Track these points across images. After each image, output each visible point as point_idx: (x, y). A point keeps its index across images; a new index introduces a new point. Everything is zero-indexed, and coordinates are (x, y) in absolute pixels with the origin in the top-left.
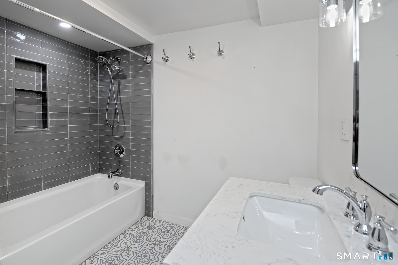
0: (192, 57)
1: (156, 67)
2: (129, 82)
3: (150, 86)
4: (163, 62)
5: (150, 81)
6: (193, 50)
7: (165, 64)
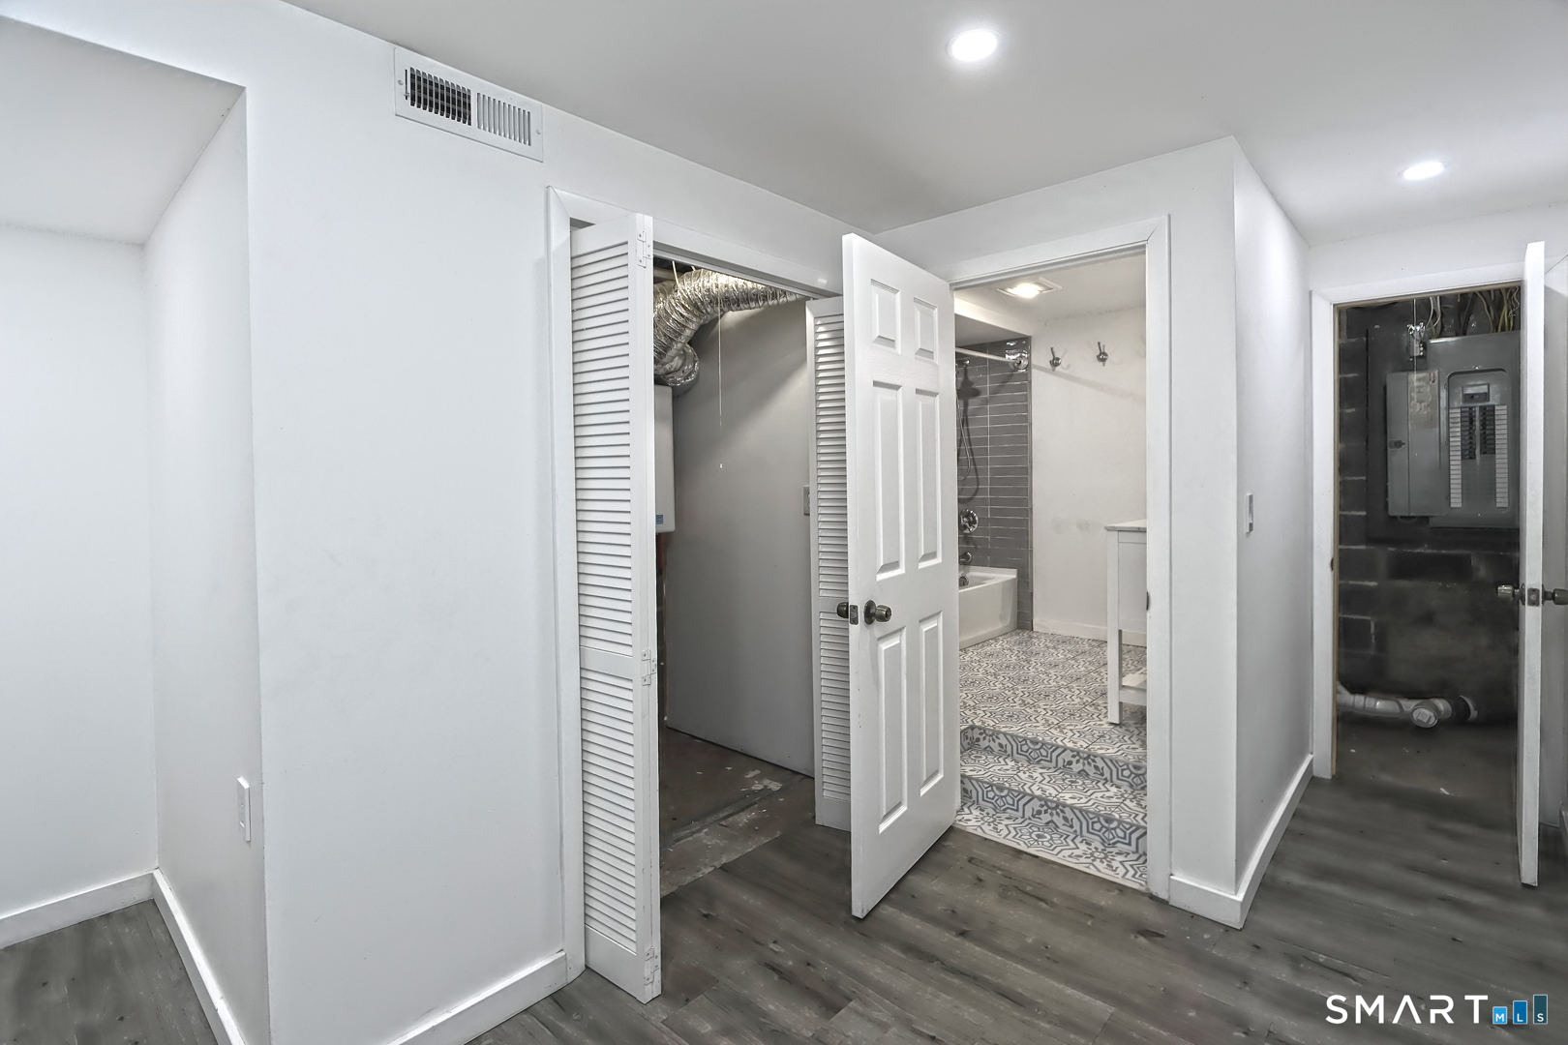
0: (1102, 357)
1: (1037, 376)
2: (986, 401)
3: (1026, 408)
4: (1049, 367)
5: (1026, 400)
6: (1104, 346)
7: (1054, 370)
